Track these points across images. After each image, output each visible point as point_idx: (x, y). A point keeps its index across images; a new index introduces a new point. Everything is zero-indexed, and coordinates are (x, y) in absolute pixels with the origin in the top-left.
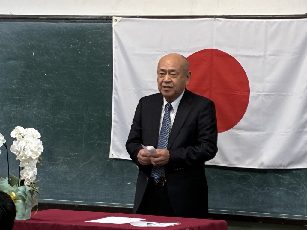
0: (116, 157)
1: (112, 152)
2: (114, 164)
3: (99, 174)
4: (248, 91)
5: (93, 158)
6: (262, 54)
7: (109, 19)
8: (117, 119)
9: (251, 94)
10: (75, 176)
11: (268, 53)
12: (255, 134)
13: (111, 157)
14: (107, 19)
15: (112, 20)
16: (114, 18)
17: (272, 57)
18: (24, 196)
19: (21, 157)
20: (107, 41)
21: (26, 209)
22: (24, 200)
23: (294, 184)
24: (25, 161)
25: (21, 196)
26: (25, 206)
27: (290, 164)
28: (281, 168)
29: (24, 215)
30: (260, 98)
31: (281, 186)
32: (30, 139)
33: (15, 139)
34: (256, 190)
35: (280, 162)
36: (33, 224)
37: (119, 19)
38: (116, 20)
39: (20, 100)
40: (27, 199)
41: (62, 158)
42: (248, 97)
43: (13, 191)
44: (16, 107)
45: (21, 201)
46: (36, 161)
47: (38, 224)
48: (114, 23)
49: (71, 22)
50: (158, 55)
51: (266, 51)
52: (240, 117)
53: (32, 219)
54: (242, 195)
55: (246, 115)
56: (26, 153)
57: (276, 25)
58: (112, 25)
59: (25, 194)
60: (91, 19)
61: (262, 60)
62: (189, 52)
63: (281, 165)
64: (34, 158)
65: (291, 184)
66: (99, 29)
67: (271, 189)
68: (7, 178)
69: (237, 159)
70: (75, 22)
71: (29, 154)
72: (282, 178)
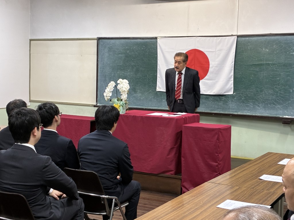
0: (159, 90)
1: (157, 88)
2: (158, 93)
3: (153, 97)
4: (209, 65)
5: (151, 91)
6: (214, 50)
7: (156, 38)
8: (159, 76)
9: (210, 66)
10: (144, 97)
11: (217, 50)
12: (211, 81)
13: (157, 90)
14: (155, 38)
15: (157, 38)
16: (158, 38)
17: (218, 52)
18: (123, 105)
19: (121, 90)
20: (155, 46)
21: (123, 110)
22: (123, 106)
23: (226, 100)
24: (123, 92)
25: (121, 105)
26: (123, 109)
27: (225, 93)
28: (221, 94)
29: (123, 112)
30: (214, 67)
31: (221, 101)
32: (125, 84)
33: (119, 84)
34: (212, 103)
35: (221, 92)
36: (126, 115)
37: (160, 38)
38: (159, 38)
39: (123, 69)
40: (124, 106)
41: (139, 91)
42: (209, 67)
43: (118, 103)
44: (122, 72)
45: (121, 107)
46: (127, 92)
47: (128, 115)
48: (158, 40)
49: (142, 39)
50: (175, 51)
51: (216, 49)
52: (206, 75)
53: (126, 113)
54: (206, 104)
55: (208, 74)
56: (123, 89)
57: (220, 39)
58: (157, 40)
59: (123, 104)
60: (149, 38)
61: (214, 53)
62: (186, 50)
63: (221, 93)
64: (126, 91)
65: (225, 100)
66: (152, 42)
67: (217, 102)
68: (116, 98)
69: (204, 91)
70: (143, 39)
71: (124, 89)
72: (221, 98)
